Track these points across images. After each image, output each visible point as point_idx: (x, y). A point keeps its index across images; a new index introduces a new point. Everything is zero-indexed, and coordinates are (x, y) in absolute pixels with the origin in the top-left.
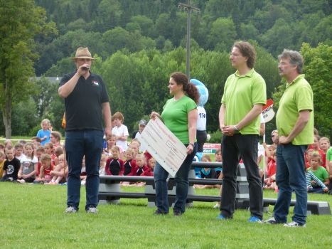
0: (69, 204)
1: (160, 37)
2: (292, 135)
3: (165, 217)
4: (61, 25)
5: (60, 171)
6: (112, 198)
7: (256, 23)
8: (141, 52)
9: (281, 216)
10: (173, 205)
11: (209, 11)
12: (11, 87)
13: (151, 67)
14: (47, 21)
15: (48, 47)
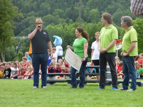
0: (34, 85)
1: (67, 18)
2: (129, 52)
3: (76, 89)
4: (25, 14)
5: (28, 74)
6: (52, 83)
7: (108, 11)
8: (59, 25)
9: (125, 87)
10: (79, 84)
11: (88, 6)
12: (4, 41)
13: (64, 31)
14: (19, 13)
15: (19, 24)
